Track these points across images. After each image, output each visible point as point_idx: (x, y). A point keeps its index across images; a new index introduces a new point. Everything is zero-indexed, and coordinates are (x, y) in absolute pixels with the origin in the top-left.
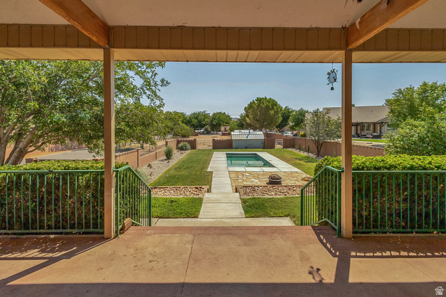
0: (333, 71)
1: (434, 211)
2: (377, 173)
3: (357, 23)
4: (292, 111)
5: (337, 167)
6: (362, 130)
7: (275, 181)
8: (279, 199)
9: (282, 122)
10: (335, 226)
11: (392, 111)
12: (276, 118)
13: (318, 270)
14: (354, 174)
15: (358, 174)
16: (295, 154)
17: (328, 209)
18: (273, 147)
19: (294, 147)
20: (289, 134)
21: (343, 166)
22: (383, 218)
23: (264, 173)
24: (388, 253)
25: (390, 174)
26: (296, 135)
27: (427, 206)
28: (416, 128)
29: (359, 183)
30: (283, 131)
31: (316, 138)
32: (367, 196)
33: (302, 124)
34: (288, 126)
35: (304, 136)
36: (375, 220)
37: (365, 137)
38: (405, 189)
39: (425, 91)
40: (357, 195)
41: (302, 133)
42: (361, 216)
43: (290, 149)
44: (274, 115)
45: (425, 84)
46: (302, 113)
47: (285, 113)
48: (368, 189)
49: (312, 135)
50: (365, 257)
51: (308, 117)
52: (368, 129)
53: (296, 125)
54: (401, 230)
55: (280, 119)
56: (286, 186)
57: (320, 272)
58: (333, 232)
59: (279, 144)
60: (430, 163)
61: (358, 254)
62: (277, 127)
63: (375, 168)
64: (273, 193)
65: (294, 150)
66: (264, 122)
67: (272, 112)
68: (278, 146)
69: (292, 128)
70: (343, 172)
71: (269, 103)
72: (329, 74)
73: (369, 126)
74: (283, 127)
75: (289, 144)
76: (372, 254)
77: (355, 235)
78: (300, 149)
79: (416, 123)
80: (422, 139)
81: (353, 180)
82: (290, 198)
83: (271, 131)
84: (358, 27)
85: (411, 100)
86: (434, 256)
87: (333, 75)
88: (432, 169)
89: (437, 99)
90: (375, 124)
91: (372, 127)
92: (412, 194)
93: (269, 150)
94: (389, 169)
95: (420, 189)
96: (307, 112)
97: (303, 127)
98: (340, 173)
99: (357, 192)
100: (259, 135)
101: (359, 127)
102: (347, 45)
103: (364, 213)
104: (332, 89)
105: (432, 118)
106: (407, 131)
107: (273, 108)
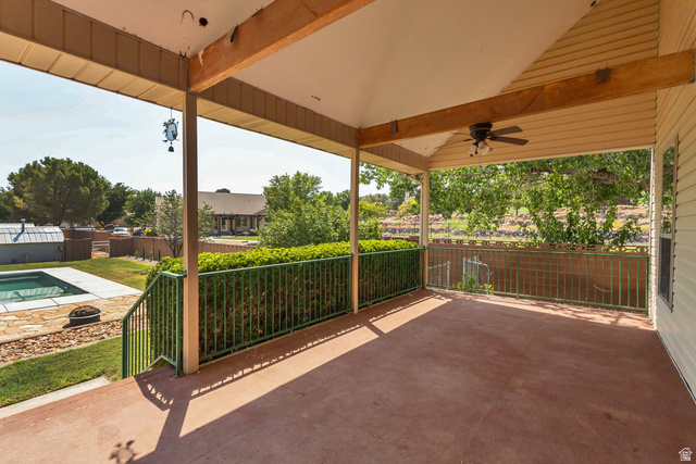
0: (172, 122)
1: (290, 309)
2: (231, 273)
3: (200, 57)
4: (132, 192)
5: (178, 272)
6: (238, 224)
7: (83, 318)
8: (85, 349)
9: (108, 210)
10: (173, 363)
11: (269, 202)
12: (95, 203)
13: (130, 443)
14: (200, 278)
15: (208, 277)
16: (133, 266)
17: (165, 339)
18: (87, 256)
19: (132, 254)
20: (125, 231)
21: (186, 267)
22: (238, 331)
23: (59, 309)
24: (240, 373)
25: (248, 272)
26: (138, 233)
27: (283, 305)
28: (285, 221)
29: (209, 291)
30: (112, 227)
31: (172, 237)
32: (219, 306)
33: (146, 214)
34: (123, 218)
35: (154, 234)
36: (230, 337)
37: (240, 234)
38: (262, 291)
39: (298, 182)
40: (206, 308)
41: (148, 230)
42: (211, 335)
43: (124, 258)
44: (90, 196)
45: (298, 174)
46: (149, 197)
47: (115, 195)
48: (221, 297)
49: (164, 232)
50: (212, 389)
51: (158, 202)
52: (245, 224)
53: (138, 216)
54: (259, 339)
55: (105, 204)
56: (108, 323)
57: (132, 446)
58: (171, 372)
59: (102, 249)
60: (287, 255)
61: (202, 390)
62: (99, 219)
63: (231, 267)
64: (73, 342)
65: (132, 259)
66: (64, 209)
67: (85, 190)
68: (97, 255)
69: (129, 223)
70: (185, 276)
71: (78, 171)
72: (166, 124)
73: (245, 221)
74: (112, 219)
75: (121, 248)
76: (220, 383)
77: (204, 365)
78: (144, 256)
79: (286, 215)
80: (290, 233)
81: (201, 288)
82: (111, 341)
83: (84, 225)
84: (201, 61)
85: (286, 190)
86: (286, 358)
87: (171, 128)
88: (288, 261)
89: (308, 192)
90: (252, 217)
91: (248, 223)
92: (269, 294)
93: (76, 262)
94: (245, 266)
95: (277, 287)
96: (159, 195)
97: (150, 219)
98: (181, 280)
99: (207, 303)
100: (54, 234)
101: (234, 222)
102: (189, 85)
103: (216, 331)
104: (171, 149)
105: (299, 210)
106: (278, 223)
107: (87, 183)
